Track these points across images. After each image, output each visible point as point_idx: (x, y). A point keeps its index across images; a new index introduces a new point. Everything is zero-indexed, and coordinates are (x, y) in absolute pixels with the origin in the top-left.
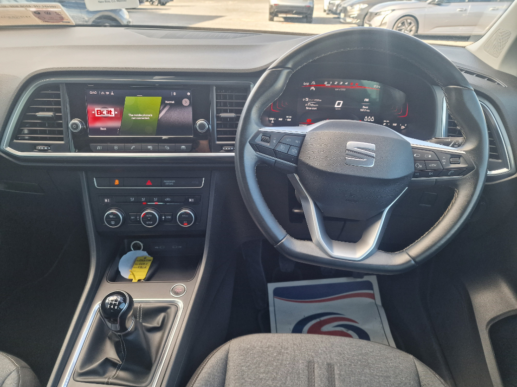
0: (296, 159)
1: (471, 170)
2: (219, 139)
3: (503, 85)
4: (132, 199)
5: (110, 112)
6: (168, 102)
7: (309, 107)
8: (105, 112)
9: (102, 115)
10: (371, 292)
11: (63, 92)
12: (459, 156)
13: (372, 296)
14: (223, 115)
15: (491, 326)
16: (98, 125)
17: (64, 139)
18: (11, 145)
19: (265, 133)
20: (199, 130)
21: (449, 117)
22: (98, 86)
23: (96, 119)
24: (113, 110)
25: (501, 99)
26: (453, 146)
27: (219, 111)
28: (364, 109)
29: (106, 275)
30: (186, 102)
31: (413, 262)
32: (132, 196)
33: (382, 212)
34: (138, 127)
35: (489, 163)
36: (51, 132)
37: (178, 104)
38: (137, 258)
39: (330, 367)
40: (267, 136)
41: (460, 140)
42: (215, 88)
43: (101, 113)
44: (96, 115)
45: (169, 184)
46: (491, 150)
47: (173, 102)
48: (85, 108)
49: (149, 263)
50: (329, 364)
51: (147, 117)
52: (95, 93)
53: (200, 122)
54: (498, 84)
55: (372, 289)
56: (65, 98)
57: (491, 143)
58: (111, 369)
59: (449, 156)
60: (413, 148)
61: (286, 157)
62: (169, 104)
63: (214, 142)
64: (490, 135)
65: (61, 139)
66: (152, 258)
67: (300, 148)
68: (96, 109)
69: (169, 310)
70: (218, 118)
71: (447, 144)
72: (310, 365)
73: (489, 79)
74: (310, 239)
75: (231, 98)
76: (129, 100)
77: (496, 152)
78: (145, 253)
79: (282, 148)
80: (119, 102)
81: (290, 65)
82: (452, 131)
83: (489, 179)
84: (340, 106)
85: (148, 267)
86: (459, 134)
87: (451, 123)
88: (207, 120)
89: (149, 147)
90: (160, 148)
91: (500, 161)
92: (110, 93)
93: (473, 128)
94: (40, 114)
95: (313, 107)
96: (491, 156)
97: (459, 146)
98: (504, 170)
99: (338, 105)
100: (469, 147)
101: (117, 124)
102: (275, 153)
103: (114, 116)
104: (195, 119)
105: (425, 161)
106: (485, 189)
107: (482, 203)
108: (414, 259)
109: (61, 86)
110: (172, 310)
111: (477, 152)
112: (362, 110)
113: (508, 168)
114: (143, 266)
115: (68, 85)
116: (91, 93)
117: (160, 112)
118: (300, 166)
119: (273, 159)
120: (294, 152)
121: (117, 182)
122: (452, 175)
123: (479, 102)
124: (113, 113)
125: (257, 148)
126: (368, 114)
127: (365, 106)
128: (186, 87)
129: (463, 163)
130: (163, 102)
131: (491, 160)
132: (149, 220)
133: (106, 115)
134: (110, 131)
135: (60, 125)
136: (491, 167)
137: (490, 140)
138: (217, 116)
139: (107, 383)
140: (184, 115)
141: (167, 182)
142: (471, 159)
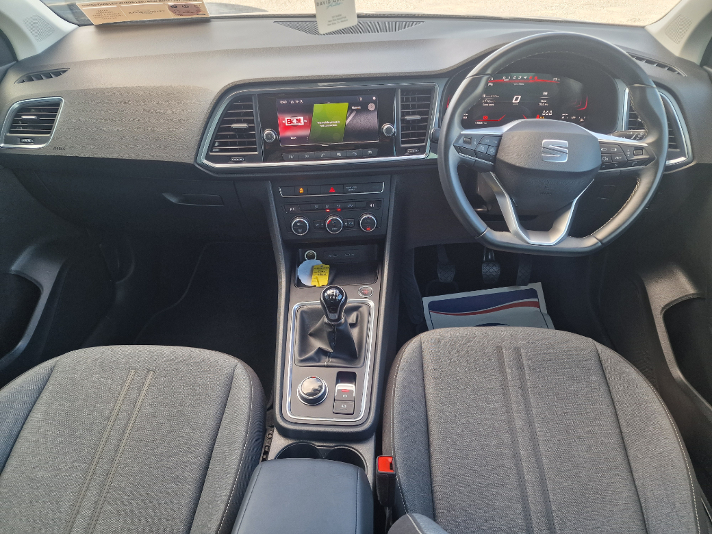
0: (494, 158)
1: (652, 161)
2: (404, 142)
3: (684, 74)
4: (316, 207)
5: (299, 121)
6: (356, 108)
7: (486, 103)
8: (294, 121)
9: (292, 124)
10: (536, 300)
11: (255, 103)
12: (641, 148)
13: (537, 305)
14: (408, 118)
15: (666, 311)
16: (288, 134)
17: (258, 149)
18: (208, 158)
19: (466, 136)
20: (385, 134)
21: (630, 109)
22: (288, 95)
23: (287, 128)
24: (302, 118)
25: (681, 90)
26: (635, 139)
27: (403, 115)
28: (543, 103)
29: (292, 282)
30: (372, 107)
31: (600, 244)
32: (316, 204)
33: (572, 203)
34: (326, 134)
35: (668, 152)
36: (241, 143)
37: (364, 109)
38: (313, 267)
39: (517, 350)
40: (469, 139)
41: (642, 132)
42: (400, 91)
43: (291, 122)
44: (287, 125)
45: (351, 191)
46: (671, 140)
47: (359, 108)
48: (277, 118)
49: (328, 270)
50: (515, 348)
51: (334, 124)
52: (285, 102)
53: (386, 126)
54: (678, 73)
55: (537, 297)
56: (256, 110)
57: (670, 133)
58: (324, 357)
59: (633, 149)
60: (601, 143)
61: (485, 156)
62: (357, 110)
63: (399, 146)
64: (670, 126)
65: (255, 150)
66: (328, 266)
67: (497, 147)
68: (286, 119)
69: (361, 309)
70: (403, 121)
71: (629, 137)
72: (499, 349)
73: (670, 69)
74: (507, 230)
75: (413, 100)
76: (318, 108)
77: (675, 142)
78: (319, 262)
79: (482, 149)
80: (307, 110)
81: (489, 71)
82: (633, 124)
83: (667, 168)
84: (518, 101)
85: (327, 274)
86: (640, 126)
87: (632, 115)
88: (392, 123)
89: (339, 154)
90: (349, 154)
91: (678, 150)
92: (299, 101)
93: (655, 123)
94: (235, 126)
95: (490, 103)
96: (670, 146)
97: (641, 139)
98: (682, 159)
99: (516, 100)
100: (650, 139)
101: (306, 132)
102: (476, 153)
103: (303, 124)
104: (381, 123)
105: (611, 155)
106: (664, 177)
107: (659, 193)
108: (601, 241)
109: (253, 98)
110: (364, 309)
111: (658, 144)
112: (541, 104)
113: (685, 157)
114: (322, 273)
115: (260, 96)
116: (282, 102)
117: (347, 118)
118: (496, 164)
119: (473, 158)
120: (492, 151)
121: (301, 190)
122: (635, 165)
123: (659, 93)
124: (302, 121)
125: (459, 149)
126: (545, 108)
127: (544, 99)
128: (373, 92)
129: (645, 155)
130: (349, 108)
131: (670, 150)
132: (335, 227)
133: (296, 124)
134: (300, 139)
135: (253, 136)
136: (670, 157)
137: (670, 138)
138: (402, 120)
139: (327, 366)
140: (369, 120)
141: (349, 188)
142: (652, 149)
